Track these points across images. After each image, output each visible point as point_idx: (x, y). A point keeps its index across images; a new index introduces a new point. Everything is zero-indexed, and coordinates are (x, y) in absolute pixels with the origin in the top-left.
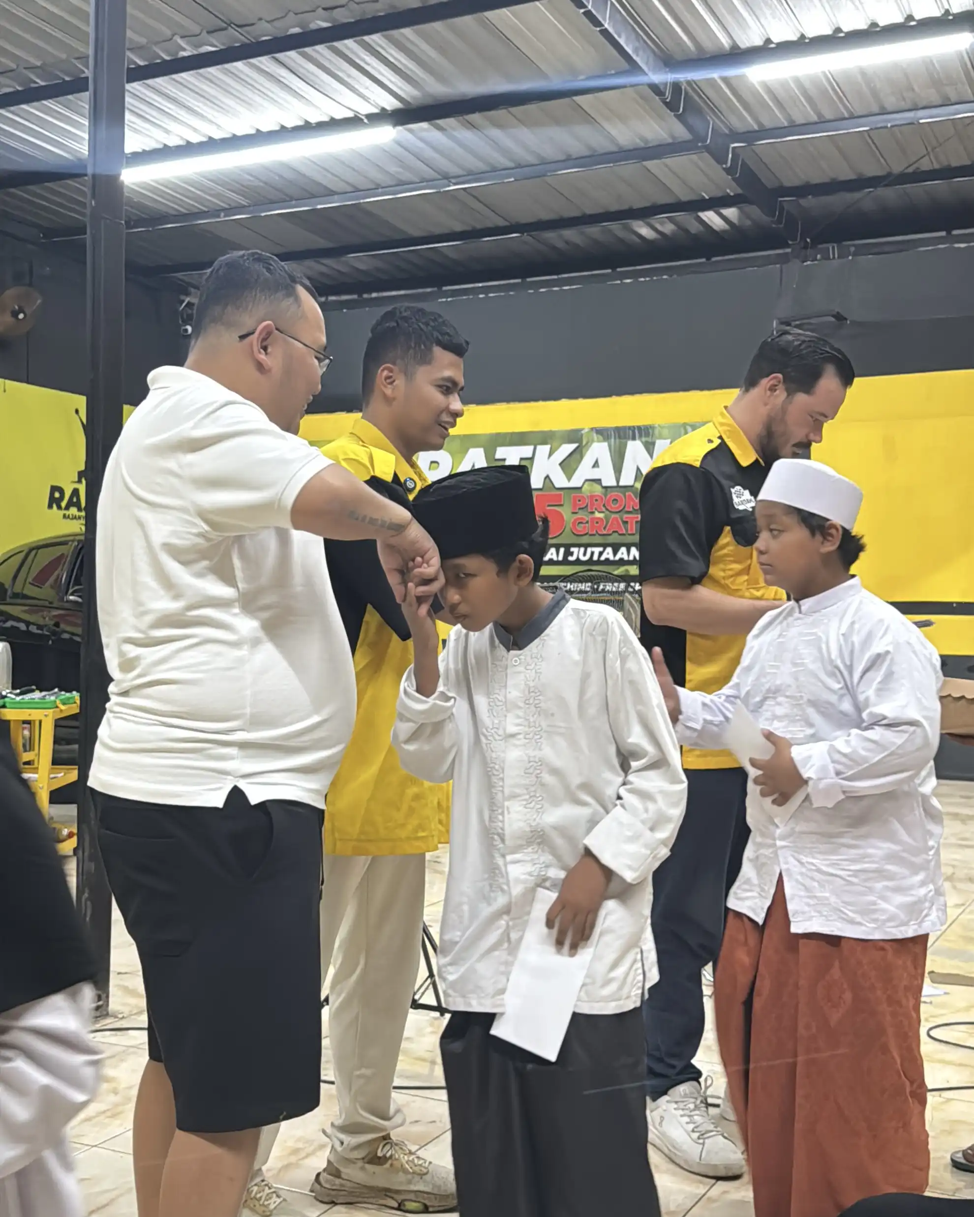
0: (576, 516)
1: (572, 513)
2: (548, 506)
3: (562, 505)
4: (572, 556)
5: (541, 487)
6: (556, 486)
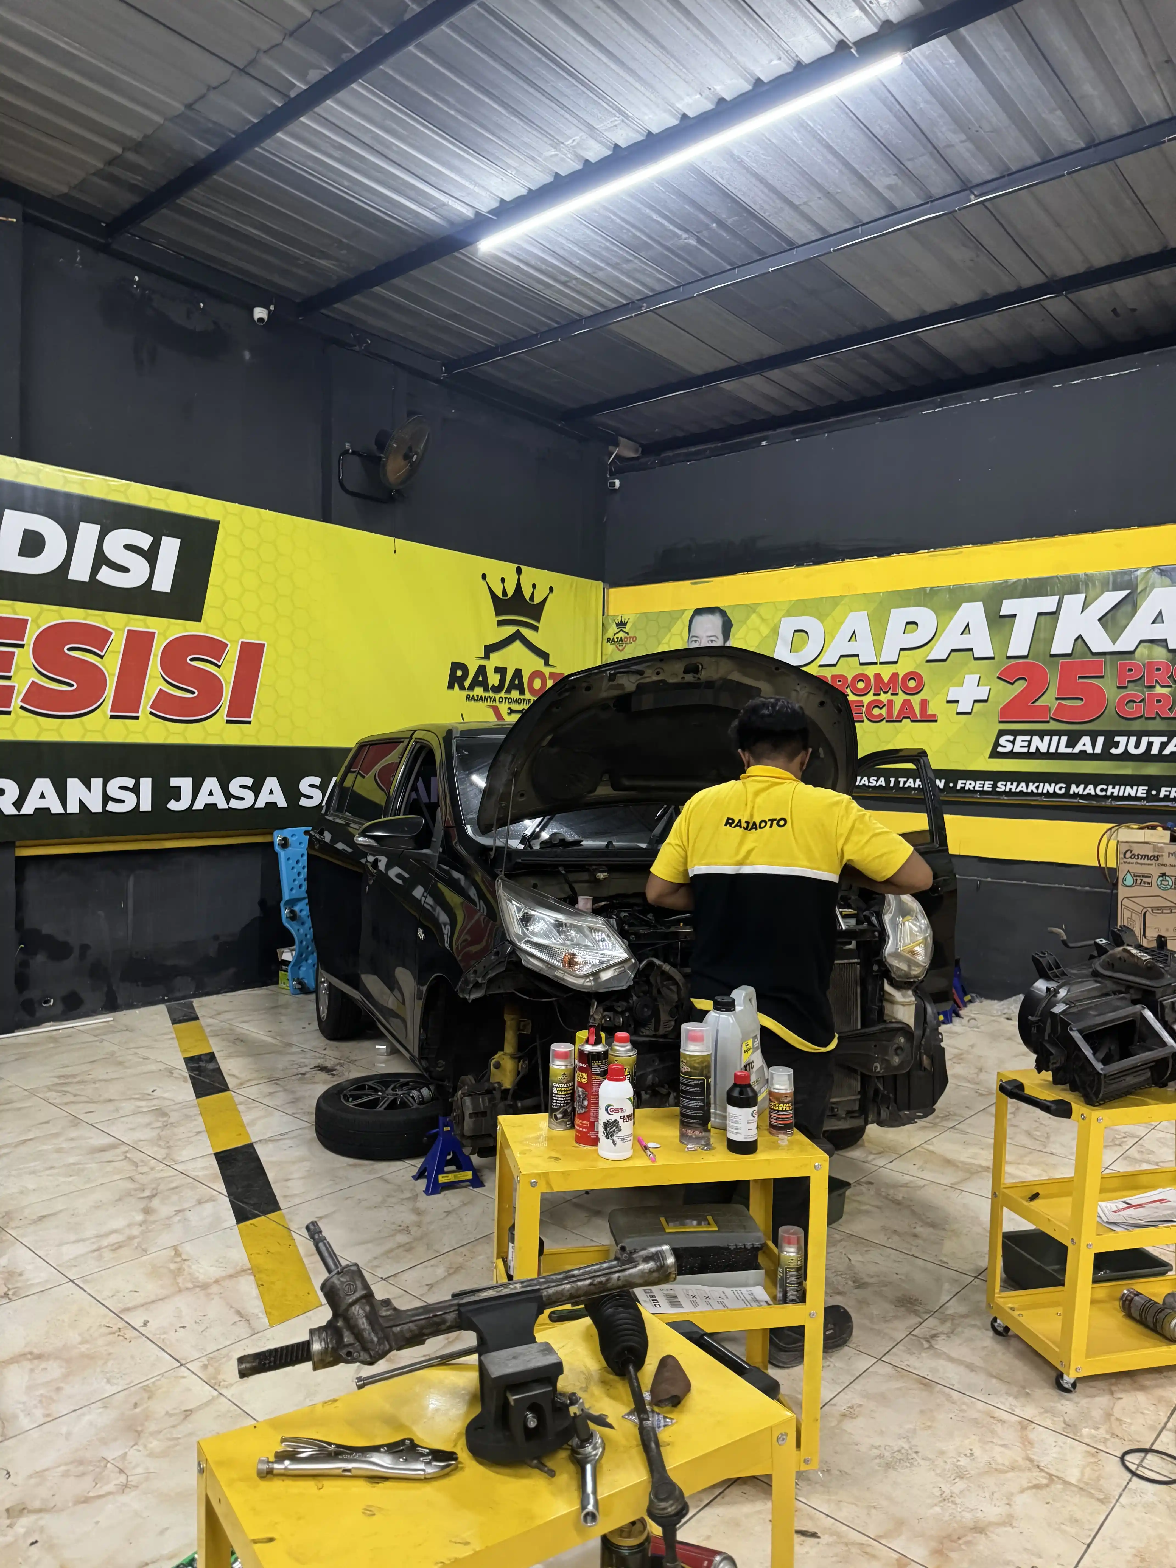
0: (1124, 692)
1: (1119, 688)
2: (1080, 678)
3: (1102, 677)
4: (1117, 747)
5: (1070, 652)
6: (1094, 651)
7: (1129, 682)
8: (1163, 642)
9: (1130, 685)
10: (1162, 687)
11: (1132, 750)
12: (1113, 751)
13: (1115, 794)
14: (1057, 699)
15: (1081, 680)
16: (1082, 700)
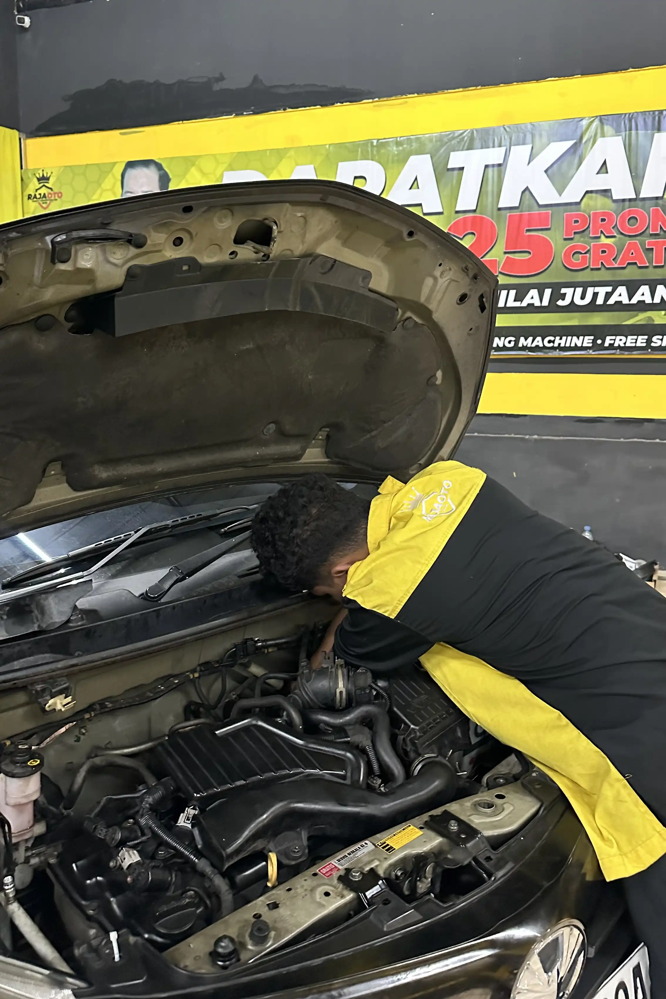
0: (571, 244)
1: (565, 239)
2: (528, 231)
3: (549, 229)
4: (563, 299)
5: (517, 205)
6: (540, 203)
7: (575, 233)
8: (606, 192)
9: (577, 236)
10: (607, 237)
11: (578, 301)
12: (560, 303)
13: (562, 345)
14: (505, 253)
15: (528, 234)
16: (530, 253)
